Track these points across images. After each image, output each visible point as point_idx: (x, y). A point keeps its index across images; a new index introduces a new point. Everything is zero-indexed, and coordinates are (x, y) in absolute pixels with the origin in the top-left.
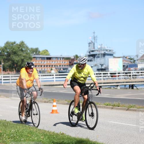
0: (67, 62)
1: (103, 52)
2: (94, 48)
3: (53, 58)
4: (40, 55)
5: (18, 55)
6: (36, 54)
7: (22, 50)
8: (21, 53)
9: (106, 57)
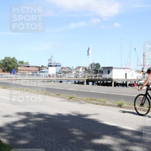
0: (38, 69)
1: (55, 65)
2: (51, 62)
3: (30, 66)
4: (23, 64)
5: (11, 64)
6: (22, 64)
7: (14, 62)
8: (13, 63)
9: (57, 67)
